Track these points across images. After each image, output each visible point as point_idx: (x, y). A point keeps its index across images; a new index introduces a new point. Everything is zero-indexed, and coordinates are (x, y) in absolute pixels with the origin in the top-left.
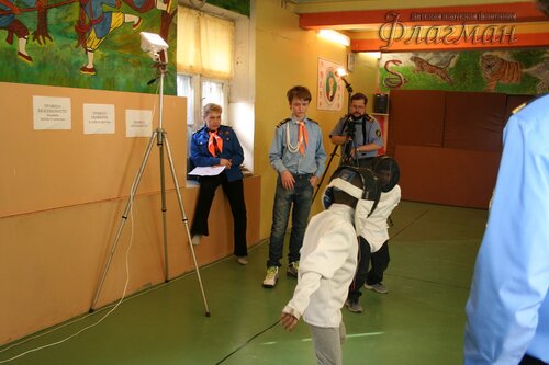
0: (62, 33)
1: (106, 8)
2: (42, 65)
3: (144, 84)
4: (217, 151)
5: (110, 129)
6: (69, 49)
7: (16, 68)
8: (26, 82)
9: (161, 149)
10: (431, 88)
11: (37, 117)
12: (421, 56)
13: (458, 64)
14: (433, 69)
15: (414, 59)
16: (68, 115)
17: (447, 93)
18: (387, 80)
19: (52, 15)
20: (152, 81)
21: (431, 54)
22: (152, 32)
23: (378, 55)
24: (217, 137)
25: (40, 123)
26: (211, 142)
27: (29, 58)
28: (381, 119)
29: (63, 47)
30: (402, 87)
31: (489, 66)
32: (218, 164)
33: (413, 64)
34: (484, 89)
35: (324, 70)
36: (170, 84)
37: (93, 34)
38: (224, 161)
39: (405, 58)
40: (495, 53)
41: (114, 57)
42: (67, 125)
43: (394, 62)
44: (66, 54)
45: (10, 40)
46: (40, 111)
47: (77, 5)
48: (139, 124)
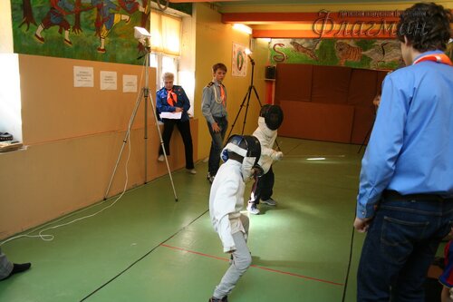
0: (88, 27)
1: (112, 11)
2: (77, 47)
3: (132, 59)
5: (115, 87)
6: (91, 37)
7: (64, 49)
8: (69, 57)
11: (76, 79)
12: (297, 41)
13: (321, 47)
14: (305, 50)
15: (293, 43)
16: (92, 78)
18: (275, 57)
19: (83, 15)
20: (140, 58)
21: (304, 40)
23: (269, 40)
24: (173, 94)
25: (78, 83)
26: (169, 97)
27: (70, 43)
28: (271, 83)
30: (285, 62)
31: (341, 50)
33: (292, 47)
34: (338, 64)
35: (236, 50)
37: (104, 27)
39: (287, 43)
40: (345, 41)
41: (115, 42)
42: (91, 84)
43: (279, 45)
44: (89, 40)
45: (60, 32)
46: (78, 75)
47: (96, 9)
48: (130, 84)
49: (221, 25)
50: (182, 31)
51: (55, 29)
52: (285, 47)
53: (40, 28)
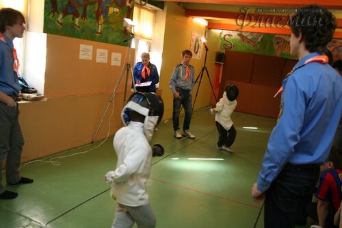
0: (91, 16)
1: (108, 5)
2: (83, 30)
3: (118, 41)
5: (106, 61)
6: (93, 24)
7: (74, 31)
8: (77, 38)
10: (247, 51)
11: (81, 53)
12: (243, 34)
13: (262, 40)
14: (249, 41)
15: (240, 35)
16: (91, 54)
17: (255, 55)
18: (224, 44)
20: (126, 41)
21: (248, 34)
23: (220, 31)
24: (147, 69)
25: (82, 56)
27: (79, 27)
28: (219, 66)
29: (90, 23)
30: (232, 49)
31: (278, 43)
33: (239, 38)
34: (275, 54)
35: (194, 38)
37: (102, 17)
39: (235, 34)
40: (281, 36)
41: (109, 28)
42: (90, 58)
43: (229, 35)
44: (91, 26)
45: (73, 19)
47: (97, 4)
48: (116, 60)
49: (184, 18)
51: (70, 17)
52: (233, 37)
53: (61, 16)
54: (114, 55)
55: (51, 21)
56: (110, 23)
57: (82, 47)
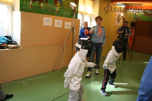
0: (51, 2)
2: (46, 10)
3: (70, 15)
4: (87, 34)
5: (61, 26)
6: (52, 6)
7: (40, 10)
8: (42, 14)
9: (73, 32)
10: (148, 21)
12: (146, 11)
14: (149, 15)
15: (144, 12)
16: (51, 22)
18: (135, 17)
20: (72, 15)
21: (149, 11)
22: (73, 2)
25: (45, 24)
26: (85, 32)
27: (43, 8)
28: (133, 29)
29: (51, 6)
30: (140, 20)
32: (87, 37)
33: (144, 13)
35: (117, 14)
36: (76, 16)
37: (58, 2)
38: (88, 37)
41: (63, 8)
42: (51, 25)
44: (51, 7)
45: (39, 4)
46: (45, 21)
48: (68, 25)
50: (94, 5)
51: (37, 2)
52: (140, 13)
53: (31, 2)
54: (66, 23)
55: (24, 4)
56: (64, 6)
57: (45, 18)
